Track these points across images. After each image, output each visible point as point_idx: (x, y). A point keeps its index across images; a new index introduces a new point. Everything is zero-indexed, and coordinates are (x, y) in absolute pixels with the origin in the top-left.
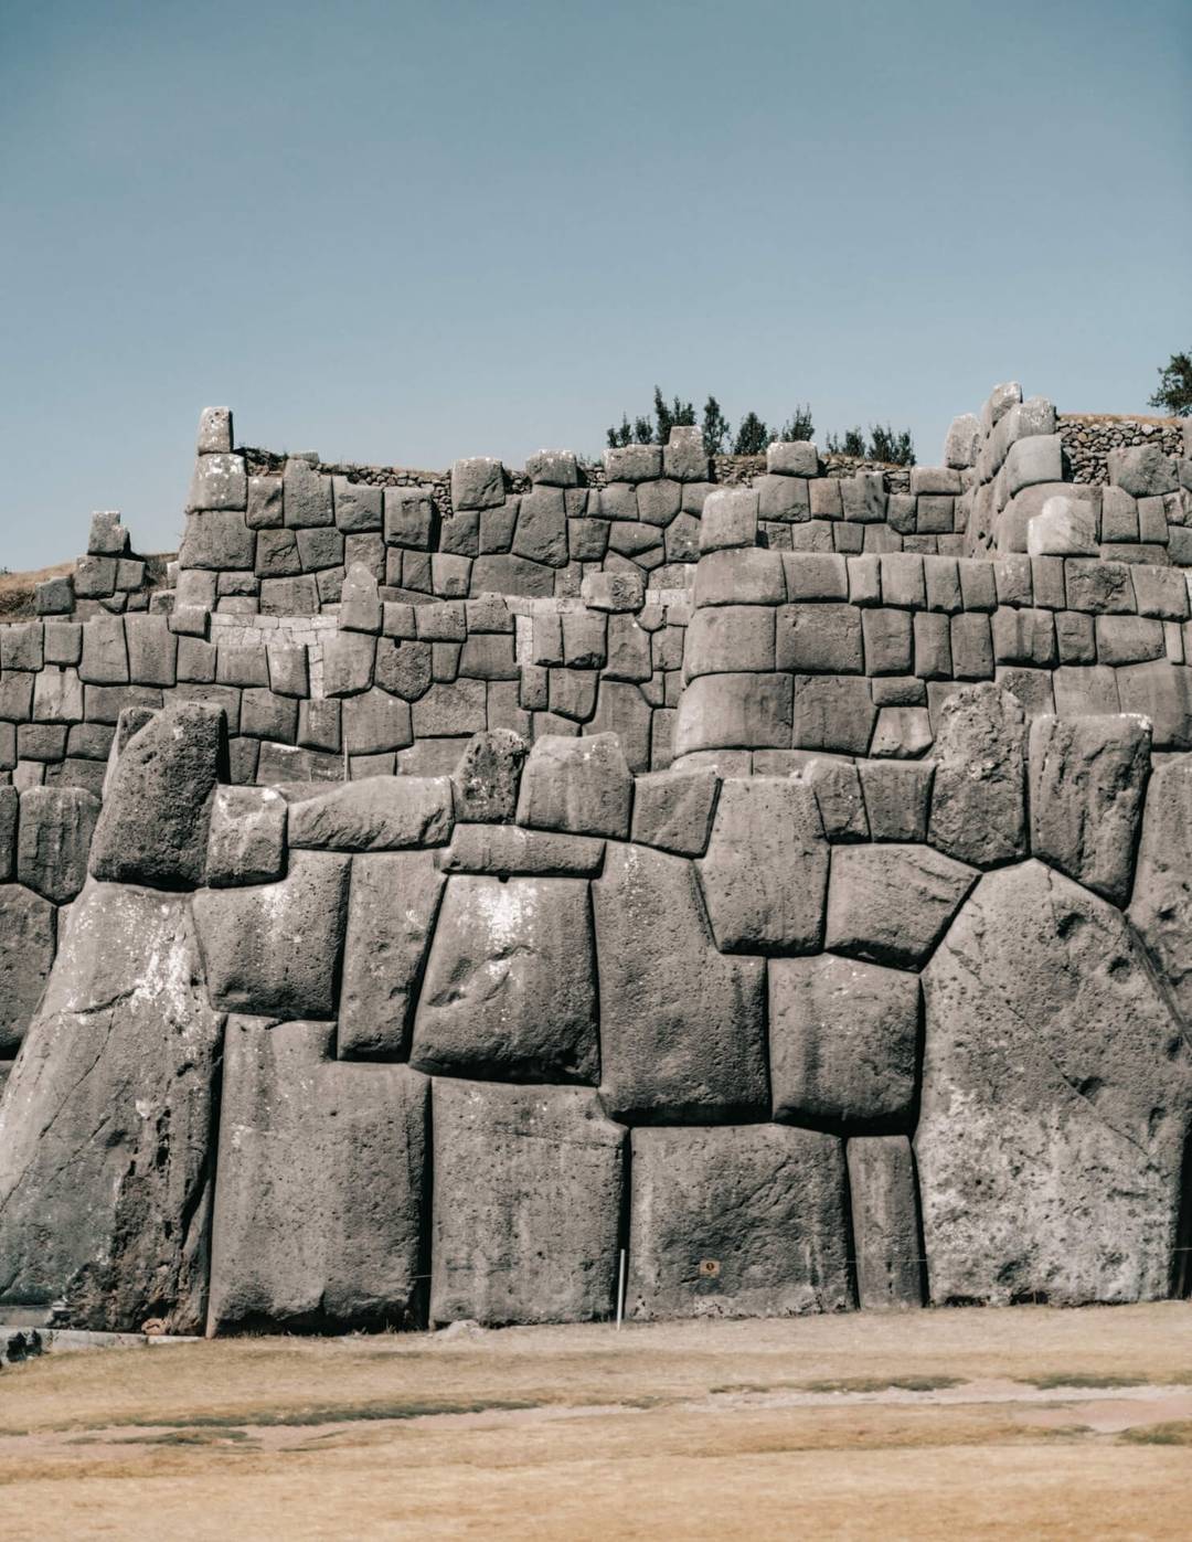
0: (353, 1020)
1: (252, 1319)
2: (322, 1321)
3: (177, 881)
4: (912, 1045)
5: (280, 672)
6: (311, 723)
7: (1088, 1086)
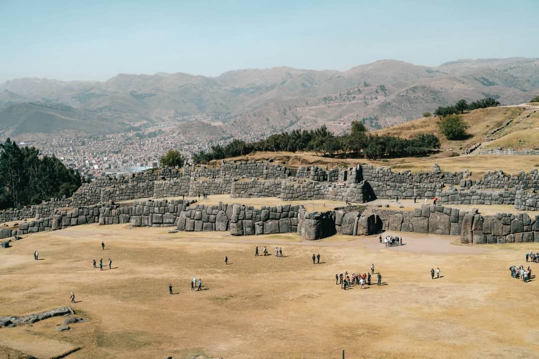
0: (192, 217)
1: (187, 231)
2: (189, 231)
3: (185, 211)
4: (215, 219)
5: (219, 183)
6: (221, 186)
7: (222, 221)
